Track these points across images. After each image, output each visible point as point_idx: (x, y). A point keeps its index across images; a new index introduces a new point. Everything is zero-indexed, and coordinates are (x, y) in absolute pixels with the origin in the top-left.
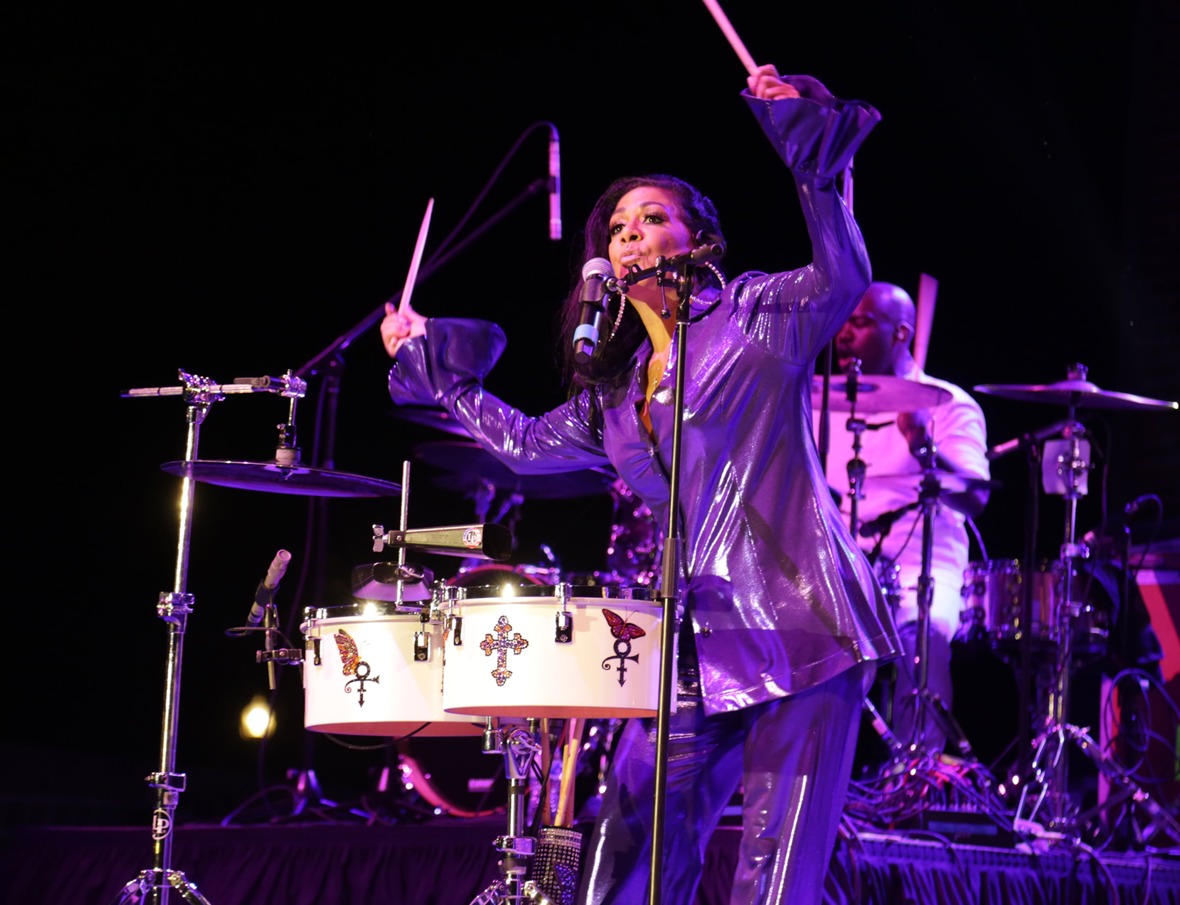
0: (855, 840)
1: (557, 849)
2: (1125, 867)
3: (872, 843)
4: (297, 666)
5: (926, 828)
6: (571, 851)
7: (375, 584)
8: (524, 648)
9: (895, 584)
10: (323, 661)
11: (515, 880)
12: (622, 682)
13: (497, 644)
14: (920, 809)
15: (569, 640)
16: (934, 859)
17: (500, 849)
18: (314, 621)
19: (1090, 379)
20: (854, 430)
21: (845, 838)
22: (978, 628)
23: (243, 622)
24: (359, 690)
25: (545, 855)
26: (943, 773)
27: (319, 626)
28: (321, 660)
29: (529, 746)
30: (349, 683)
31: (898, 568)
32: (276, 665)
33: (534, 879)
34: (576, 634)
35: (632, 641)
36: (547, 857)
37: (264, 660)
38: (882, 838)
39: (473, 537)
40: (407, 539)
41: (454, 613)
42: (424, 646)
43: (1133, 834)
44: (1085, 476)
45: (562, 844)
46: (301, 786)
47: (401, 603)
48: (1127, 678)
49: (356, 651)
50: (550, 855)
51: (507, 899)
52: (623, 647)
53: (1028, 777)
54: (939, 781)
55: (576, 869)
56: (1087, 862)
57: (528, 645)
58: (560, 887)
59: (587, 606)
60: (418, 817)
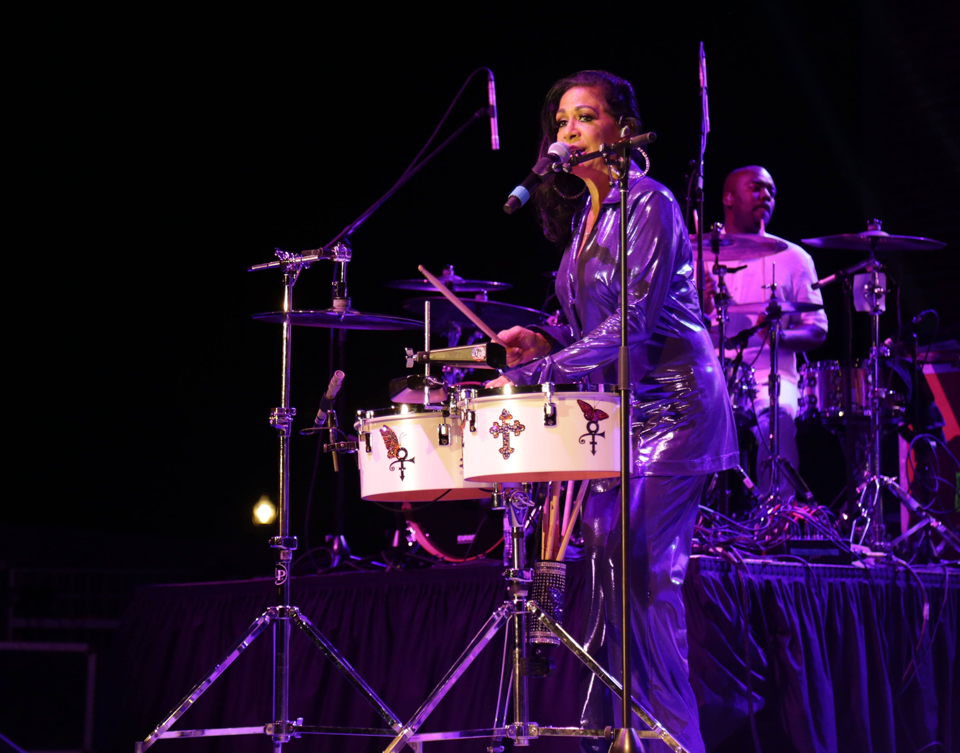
0: (741, 563)
1: (550, 576)
2: (930, 574)
3: (753, 565)
4: (353, 454)
5: (789, 553)
6: (560, 578)
7: (409, 390)
8: (522, 431)
9: (752, 382)
10: (373, 449)
11: (521, 600)
12: (594, 452)
13: (502, 429)
14: (784, 539)
15: (554, 423)
16: (796, 575)
17: (508, 578)
18: (365, 421)
19: (883, 229)
20: (719, 274)
21: (734, 562)
22: (812, 409)
23: (312, 424)
24: (400, 469)
25: (541, 581)
26: (798, 513)
27: (368, 423)
28: (372, 448)
29: (525, 503)
30: (392, 464)
31: (753, 370)
32: (337, 454)
33: (533, 599)
34: (559, 419)
35: (600, 422)
36: (542, 583)
37: (329, 451)
38: (759, 561)
39: (479, 353)
40: (431, 357)
41: (469, 408)
42: (446, 434)
43: (930, 551)
44: (883, 298)
45: (553, 573)
46: (336, 547)
47: (429, 404)
48: (921, 440)
49: (397, 440)
50: (544, 581)
51: (515, 615)
52: (593, 427)
53: (855, 514)
54: (796, 518)
55: (563, 590)
56: (903, 572)
57: (524, 428)
58: (553, 604)
59: (566, 398)
60: (421, 564)
